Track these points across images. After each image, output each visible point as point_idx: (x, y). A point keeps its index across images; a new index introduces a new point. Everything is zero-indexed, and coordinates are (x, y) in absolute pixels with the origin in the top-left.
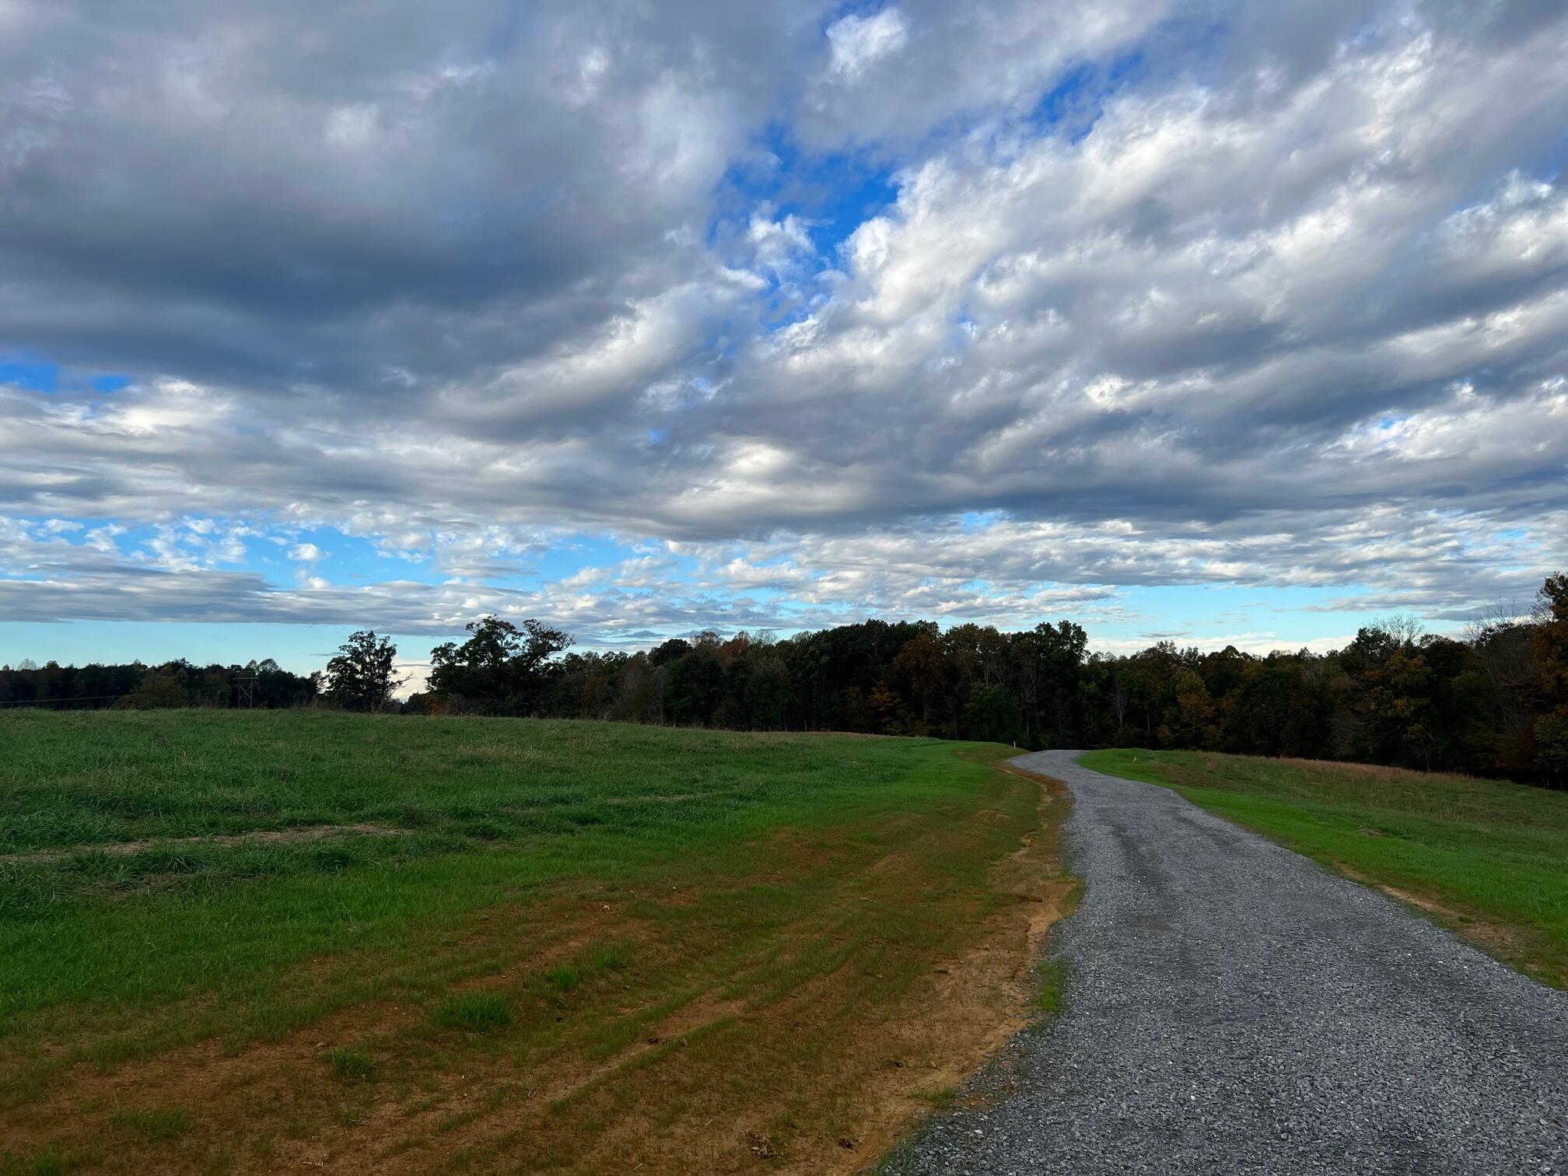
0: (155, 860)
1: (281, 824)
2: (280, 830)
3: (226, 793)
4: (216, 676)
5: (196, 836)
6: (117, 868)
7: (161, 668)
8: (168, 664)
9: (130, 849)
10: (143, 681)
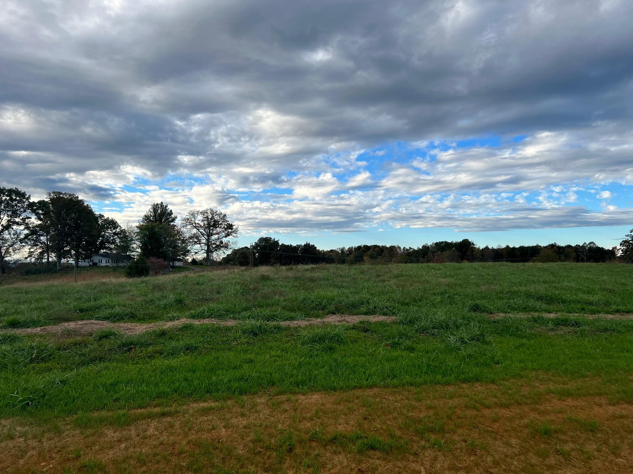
0: (563, 321)
1: (613, 311)
2: (612, 314)
3: (585, 297)
4: (570, 250)
5: (576, 313)
6: (548, 322)
7: (547, 247)
8: (549, 245)
9: (552, 316)
10: (541, 252)
